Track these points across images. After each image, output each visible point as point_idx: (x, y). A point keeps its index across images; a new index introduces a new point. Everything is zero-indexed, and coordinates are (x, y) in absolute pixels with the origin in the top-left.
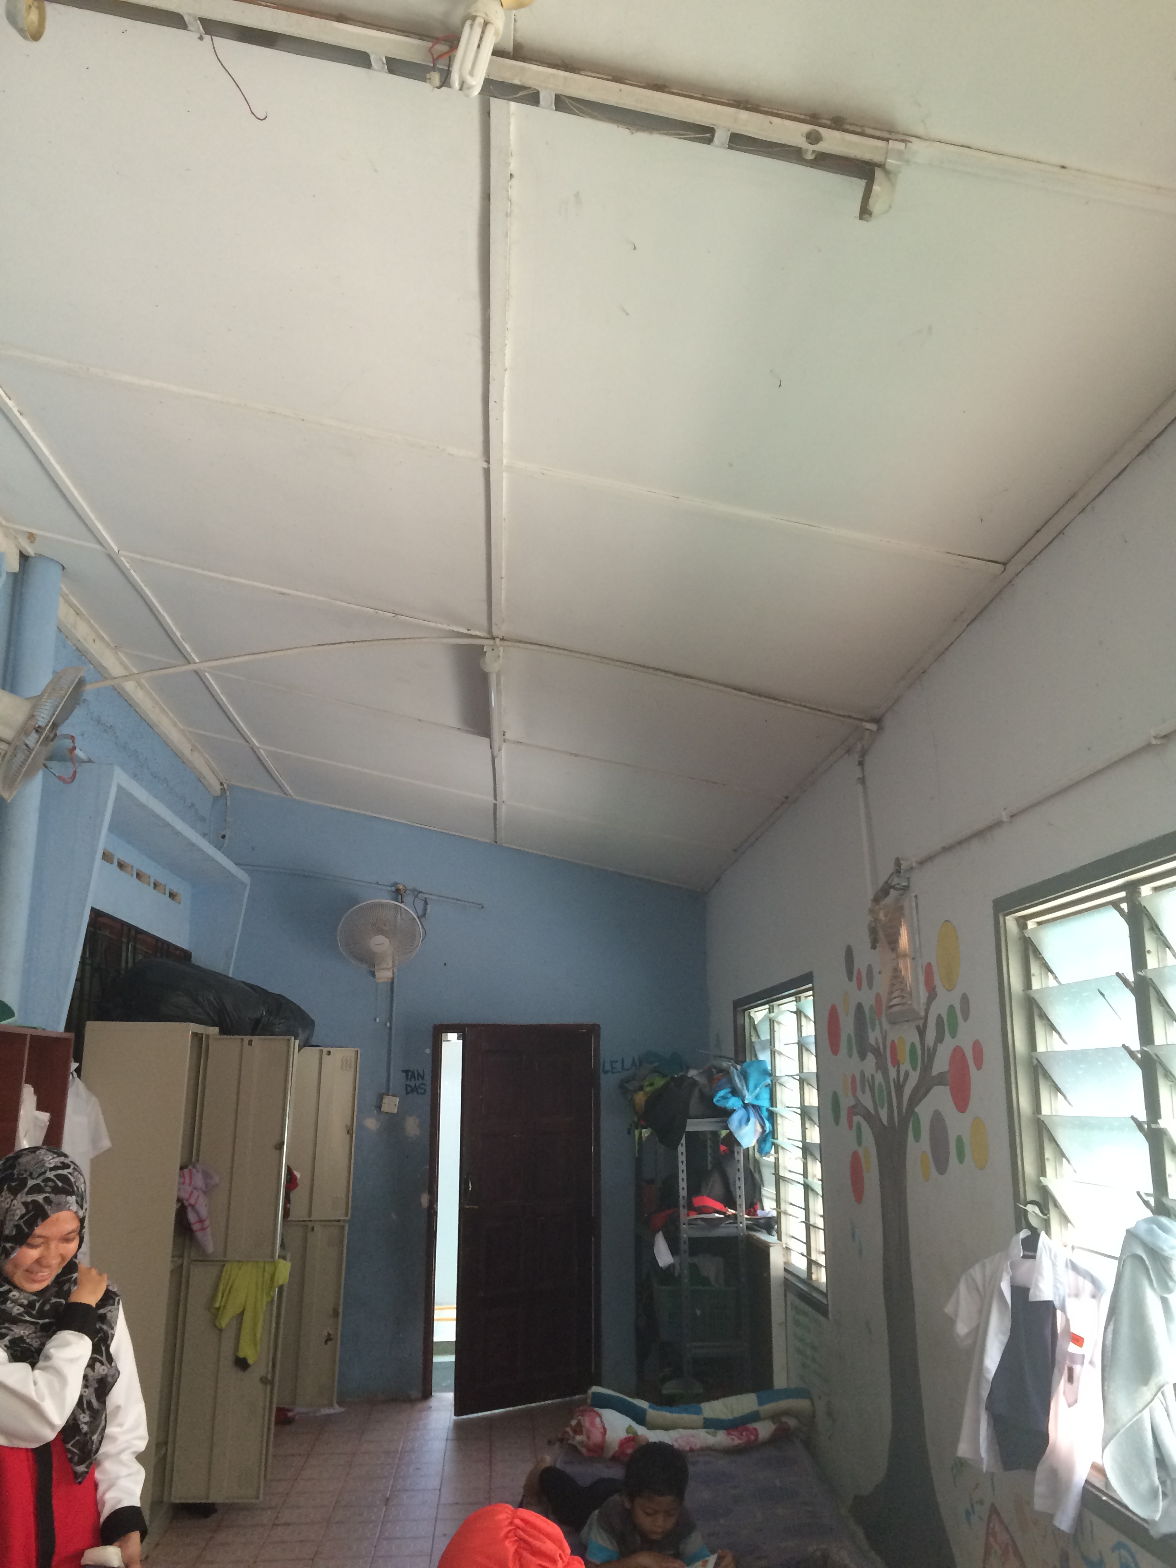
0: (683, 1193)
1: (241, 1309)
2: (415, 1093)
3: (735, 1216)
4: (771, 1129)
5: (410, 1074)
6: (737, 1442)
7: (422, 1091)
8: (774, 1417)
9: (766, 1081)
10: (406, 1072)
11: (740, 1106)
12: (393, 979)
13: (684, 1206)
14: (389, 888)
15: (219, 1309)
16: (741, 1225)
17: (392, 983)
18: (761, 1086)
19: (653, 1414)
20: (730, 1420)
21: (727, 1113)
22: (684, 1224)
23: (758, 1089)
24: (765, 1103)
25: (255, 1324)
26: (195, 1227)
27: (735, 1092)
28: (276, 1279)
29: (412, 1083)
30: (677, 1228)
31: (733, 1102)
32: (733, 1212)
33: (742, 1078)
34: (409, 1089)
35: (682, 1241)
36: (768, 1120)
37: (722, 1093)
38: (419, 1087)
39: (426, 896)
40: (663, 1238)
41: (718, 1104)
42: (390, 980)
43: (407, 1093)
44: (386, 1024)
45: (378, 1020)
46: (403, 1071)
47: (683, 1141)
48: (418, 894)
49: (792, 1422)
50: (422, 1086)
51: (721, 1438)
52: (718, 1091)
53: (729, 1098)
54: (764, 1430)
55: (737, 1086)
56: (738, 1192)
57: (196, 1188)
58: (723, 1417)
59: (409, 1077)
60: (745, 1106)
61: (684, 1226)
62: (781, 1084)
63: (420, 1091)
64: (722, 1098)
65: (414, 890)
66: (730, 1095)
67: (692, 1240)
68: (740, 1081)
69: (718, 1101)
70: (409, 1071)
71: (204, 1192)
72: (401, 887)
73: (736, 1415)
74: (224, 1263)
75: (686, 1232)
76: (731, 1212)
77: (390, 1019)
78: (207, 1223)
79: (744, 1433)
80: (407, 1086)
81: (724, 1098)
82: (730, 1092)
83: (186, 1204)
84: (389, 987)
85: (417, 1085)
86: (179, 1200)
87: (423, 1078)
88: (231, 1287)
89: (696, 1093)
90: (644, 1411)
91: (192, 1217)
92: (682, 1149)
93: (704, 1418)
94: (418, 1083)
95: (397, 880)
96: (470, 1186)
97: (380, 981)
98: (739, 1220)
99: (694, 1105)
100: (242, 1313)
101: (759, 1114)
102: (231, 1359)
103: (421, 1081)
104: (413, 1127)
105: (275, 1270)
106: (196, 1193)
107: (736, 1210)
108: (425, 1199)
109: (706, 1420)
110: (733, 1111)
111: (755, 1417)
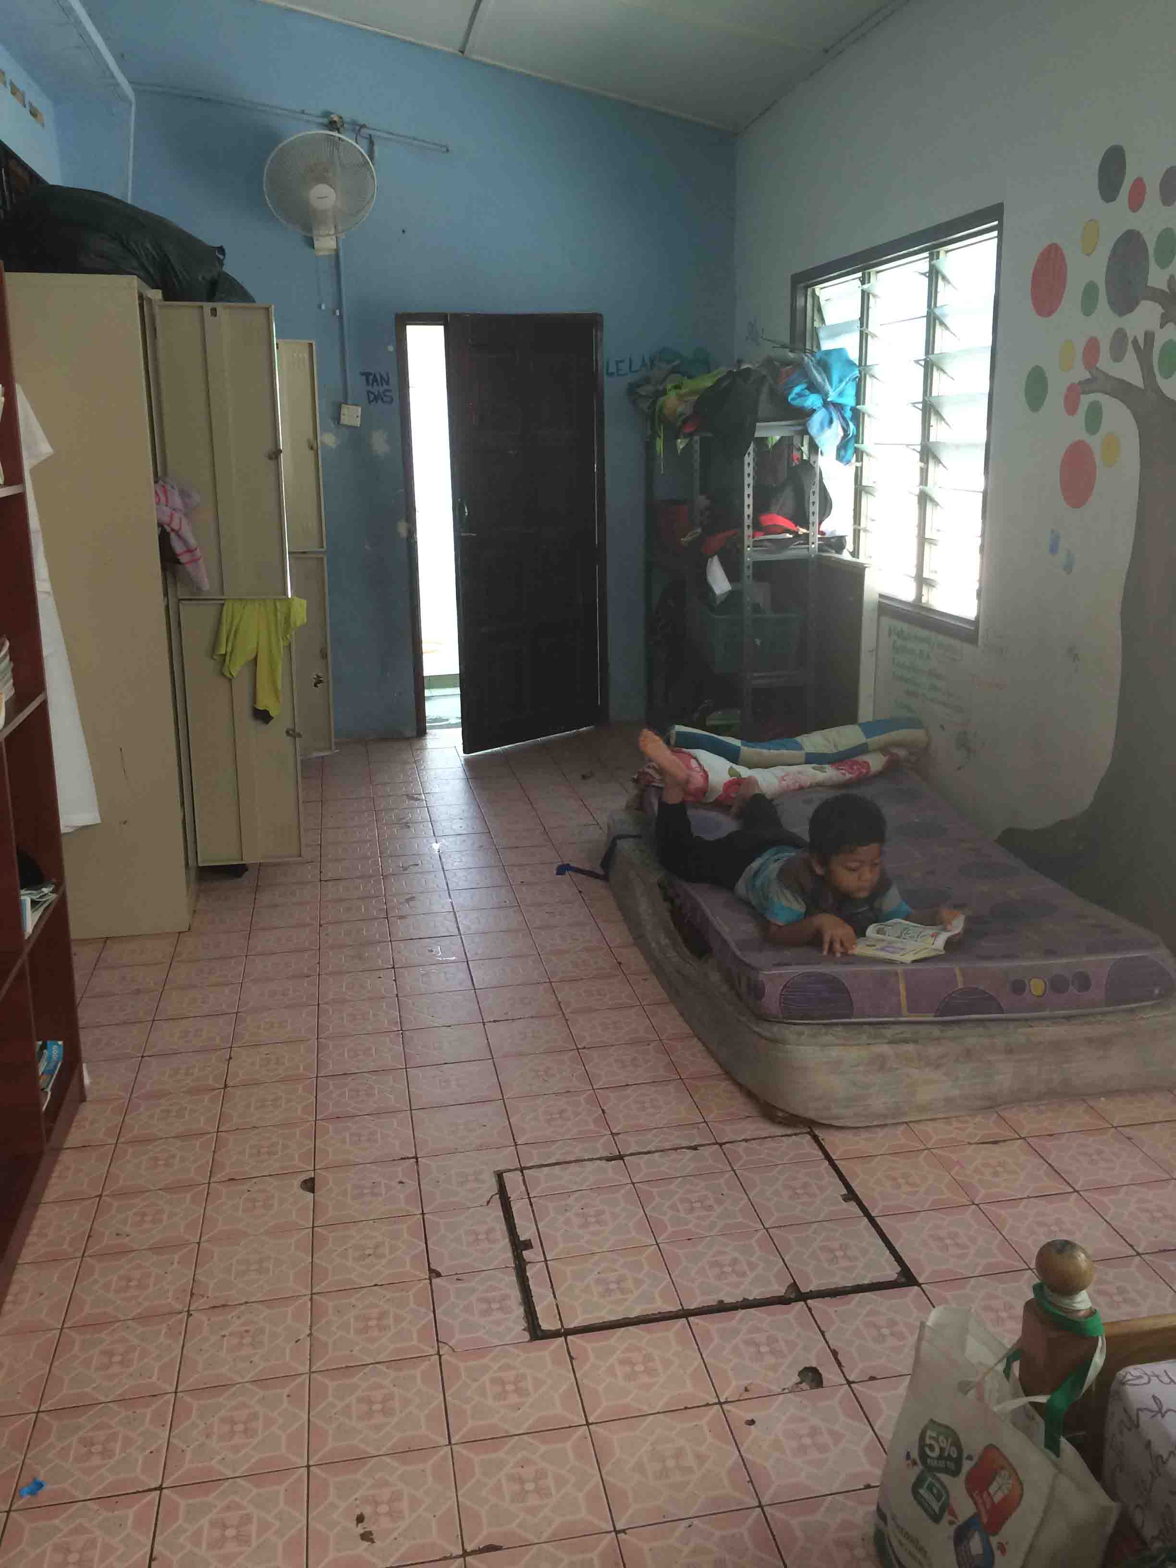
0: (748, 511)
1: (254, 656)
2: (380, 402)
3: (807, 536)
4: (855, 433)
5: (371, 377)
6: (848, 776)
7: (389, 399)
8: (883, 749)
9: (854, 373)
10: (366, 375)
11: (820, 405)
12: (337, 251)
13: (749, 526)
14: (321, 120)
15: (225, 655)
16: (813, 546)
17: (337, 256)
18: (848, 379)
19: (747, 751)
20: (833, 754)
21: (806, 414)
22: (748, 547)
23: (844, 383)
24: (849, 400)
25: (273, 671)
26: (184, 559)
27: (813, 388)
28: (292, 619)
29: (376, 389)
30: (740, 551)
31: (813, 401)
32: (805, 531)
33: (821, 370)
34: (372, 397)
35: (746, 565)
36: (851, 420)
37: (797, 389)
38: (384, 393)
39: (370, 132)
40: (719, 563)
41: (795, 403)
42: (333, 253)
43: (370, 402)
44: (334, 313)
45: (323, 307)
46: (362, 374)
47: (751, 449)
48: (359, 130)
49: (902, 753)
50: (388, 394)
51: (829, 773)
52: (792, 388)
53: (808, 395)
54: (875, 762)
55: (816, 380)
56: (812, 509)
57: (174, 509)
58: (827, 751)
59: (371, 382)
60: (826, 404)
61: (749, 549)
62: (873, 376)
63: (385, 399)
64: (798, 395)
65: (354, 123)
66: (807, 392)
67: (757, 565)
68: (820, 373)
69: (793, 399)
70: (370, 374)
71: (186, 515)
72: (336, 119)
73: (841, 749)
74: (222, 602)
75: (750, 554)
76: (802, 531)
77: (340, 306)
78: (198, 553)
79: (855, 767)
80: (368, 392)
81: (800, 395)
82: (806, 388)
83: (168, 529)
84: (333, 263)
85: (381, 391)
86: (160, 525)
87: (388, 383)
88: (236, 632)
89: (765, 389)
90: (737, 750)
91: (177, 546)
92: (749, 459)
93: (807, 754)
94: (381, 389)
95: (330, 109)
96: (466, 511)
97: (321, 253)
98: (811, 540)
99: (764, 406)
100: (255, 659)
101: (841, 413)
102: (247, 712)
103: (385, 387)
104: (380, 443)
105: (289, 609)
106: (177, 516)
107: (808, 529)
108: (402, 528)
109: (808, 755)
110: (813, 411)
111: (862, 749)
